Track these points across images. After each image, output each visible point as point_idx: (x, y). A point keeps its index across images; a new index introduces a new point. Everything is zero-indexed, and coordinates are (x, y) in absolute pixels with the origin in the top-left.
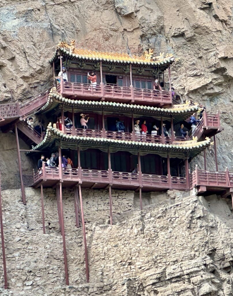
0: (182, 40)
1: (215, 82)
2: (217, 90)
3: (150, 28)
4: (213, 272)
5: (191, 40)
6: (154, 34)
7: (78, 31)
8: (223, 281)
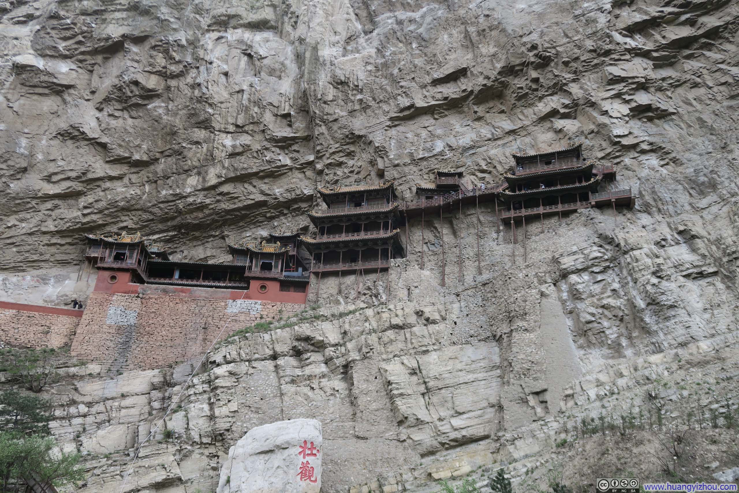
0: (593, 135)
1: (615, 150)
2: (617, 154)
3: (574, 134)
4: (601, 246)
5: (598, 133)
6: (578, 136)
7: (533, 146)
8: (607, 250)
